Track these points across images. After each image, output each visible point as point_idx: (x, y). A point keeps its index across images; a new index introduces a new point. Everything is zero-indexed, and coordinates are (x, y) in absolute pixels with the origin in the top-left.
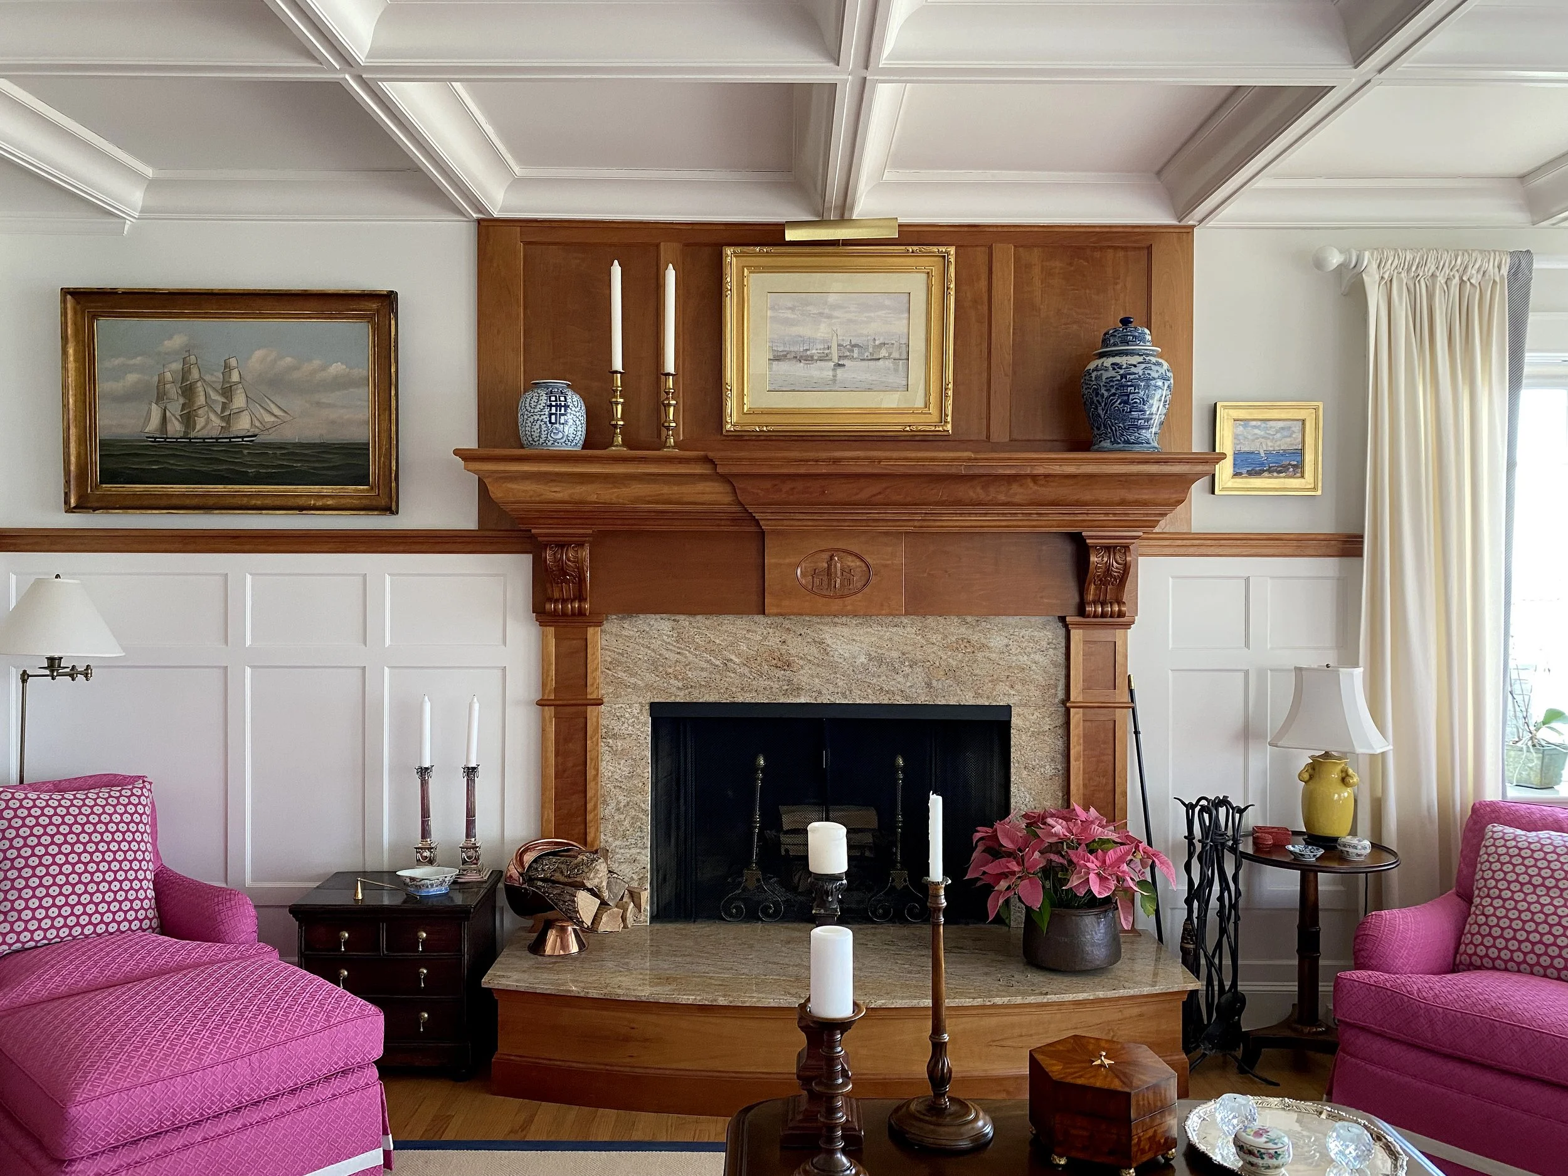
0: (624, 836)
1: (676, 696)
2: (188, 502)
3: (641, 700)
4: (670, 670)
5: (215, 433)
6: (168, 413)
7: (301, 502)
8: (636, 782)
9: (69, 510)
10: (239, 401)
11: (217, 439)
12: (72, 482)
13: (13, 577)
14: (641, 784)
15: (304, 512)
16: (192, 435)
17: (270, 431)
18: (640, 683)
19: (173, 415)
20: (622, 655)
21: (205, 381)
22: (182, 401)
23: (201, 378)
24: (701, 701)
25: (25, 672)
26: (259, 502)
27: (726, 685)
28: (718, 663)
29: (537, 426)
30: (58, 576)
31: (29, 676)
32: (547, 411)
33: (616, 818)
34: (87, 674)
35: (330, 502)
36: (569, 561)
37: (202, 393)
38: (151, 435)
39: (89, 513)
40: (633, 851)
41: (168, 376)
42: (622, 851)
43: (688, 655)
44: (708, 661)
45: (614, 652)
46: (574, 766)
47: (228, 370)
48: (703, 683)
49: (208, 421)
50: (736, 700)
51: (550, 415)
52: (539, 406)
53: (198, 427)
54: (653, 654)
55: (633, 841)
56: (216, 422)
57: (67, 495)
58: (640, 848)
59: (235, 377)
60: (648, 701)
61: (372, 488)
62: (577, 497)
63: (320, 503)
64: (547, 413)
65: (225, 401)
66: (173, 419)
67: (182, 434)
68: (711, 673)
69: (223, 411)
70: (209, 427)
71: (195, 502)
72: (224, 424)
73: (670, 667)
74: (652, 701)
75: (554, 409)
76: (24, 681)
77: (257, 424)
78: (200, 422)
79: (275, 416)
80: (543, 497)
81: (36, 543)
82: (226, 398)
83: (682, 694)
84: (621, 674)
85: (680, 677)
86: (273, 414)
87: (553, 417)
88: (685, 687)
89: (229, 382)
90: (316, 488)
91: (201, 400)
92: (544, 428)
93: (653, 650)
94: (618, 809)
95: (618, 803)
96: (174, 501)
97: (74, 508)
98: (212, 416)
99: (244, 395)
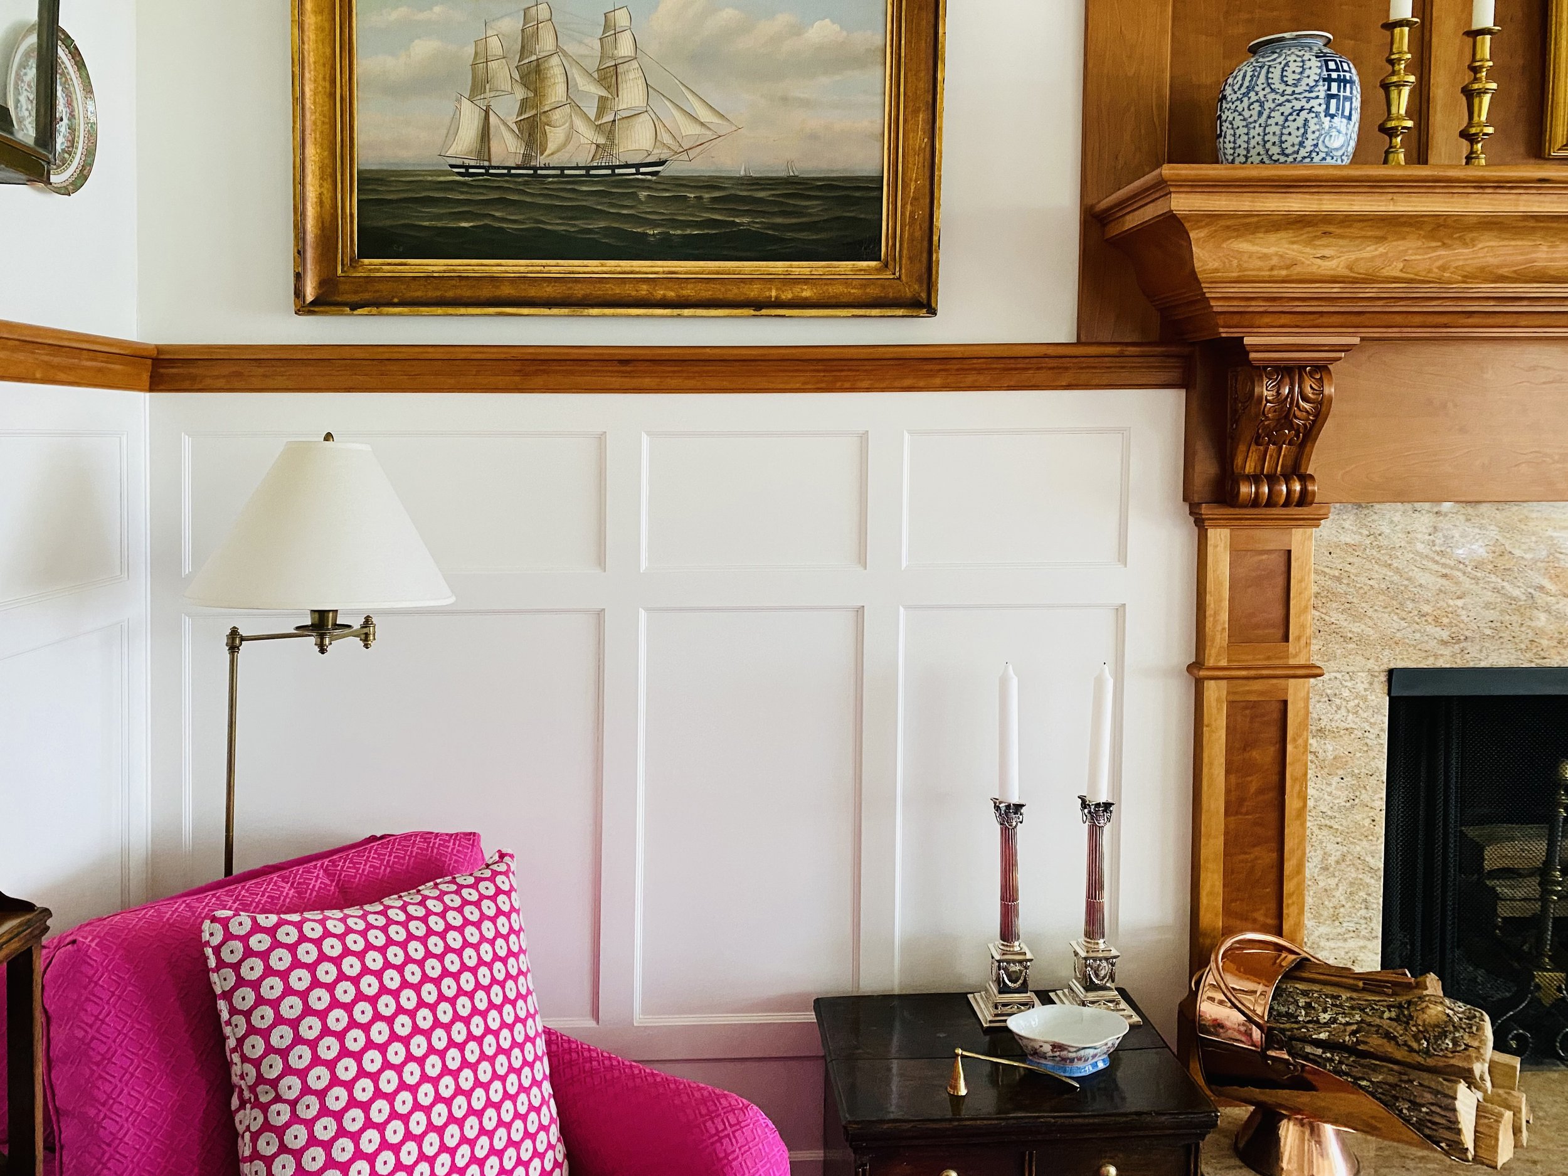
0: (1335, 917)
1: (1436, 656)
2: (533, 292)
3: (1371, 664)
4: (1426, 608)
5: (584, 158)
6: (492, 118)
7: (754, 292)
8: (1358, 817)
9: (305, 308)
10: (631, 95)
11: (588, 169)
12: (310, 254)
13: (187, 441)
14: (1367, 822)
15: (764, 312)
16: (541, 160)
17: (692, 154)
18: (1371, 632)
19: (505, 124)
20: (1339, 579)
21: (565, 54)
22: (520, 93)
23: (558, 50)
24: (1483, 664)
25: (234, 632)
26: (671, 294)
27: (1531, 636)
28: (1516, 593)
29: (1300, 122)
30: (328, 437)
31: (243, 639)
32: (1321, 90)
33: (1321, 884)
34: (367, 635)
35: (807, 293)
36: (1305, 399)
37: (561, 79)
38: (459, 162)
39: (342, 314)
40: (1351, 944)
41: (494, 43)
42: (1332, 944)
43: (1462, 578)
44: (1496, 590)
45: (1325, 574)
46: (1260, 791)
47: (610, 30)
48: (1488, 632)
49: (572, 131)
50: (1547, 663)
51: (1330, 97)
52: (1305, 81)
53: (551, 147)
54: (1396, 578)
55: (1352, 926)
56: (587, 136)
57: (299, 277)
58: (1364, 937)
59: (625, 48)
60: (1385, 667)
61: (886, 266)
62: (1362, 268)
63: (787, 295)
64: (1322, 95)
65: (604, 93)
66: (502, 127)
67: (519, 161)
68: (1502, 612)
69: (600, 114)
70: (570, 147)
71: (549, 291)
72: (602, 140)
73: (1428, 602)
74: (1392, 666)
75: (1334, 85)
76: (233, 649)
77: (666, 139)
78: (555, 137)
79: (702, 124)
80: (1297, 269)
81: (238, 374)
82: (608, 88)
83: (1447, 651)
84: (1335, 617)
85: (1445, 621)
86: (695, 119)
87: (1333, 102)
88: (1455, 640)
89: (613, 57)
90: (778, 267)
91: (556, 92)
92: (1312, 126)
93: (1397, 571)
94: (1326, 869)
95: (1326, 855)
96: (507, 291)
97: (313, 303)
98: (580, 124)
99: (641, 82)
